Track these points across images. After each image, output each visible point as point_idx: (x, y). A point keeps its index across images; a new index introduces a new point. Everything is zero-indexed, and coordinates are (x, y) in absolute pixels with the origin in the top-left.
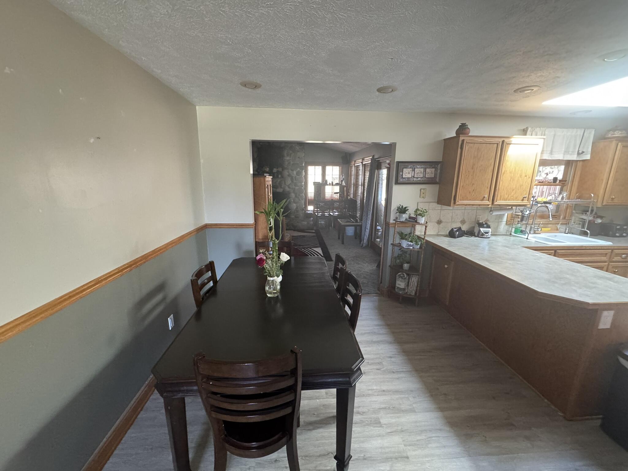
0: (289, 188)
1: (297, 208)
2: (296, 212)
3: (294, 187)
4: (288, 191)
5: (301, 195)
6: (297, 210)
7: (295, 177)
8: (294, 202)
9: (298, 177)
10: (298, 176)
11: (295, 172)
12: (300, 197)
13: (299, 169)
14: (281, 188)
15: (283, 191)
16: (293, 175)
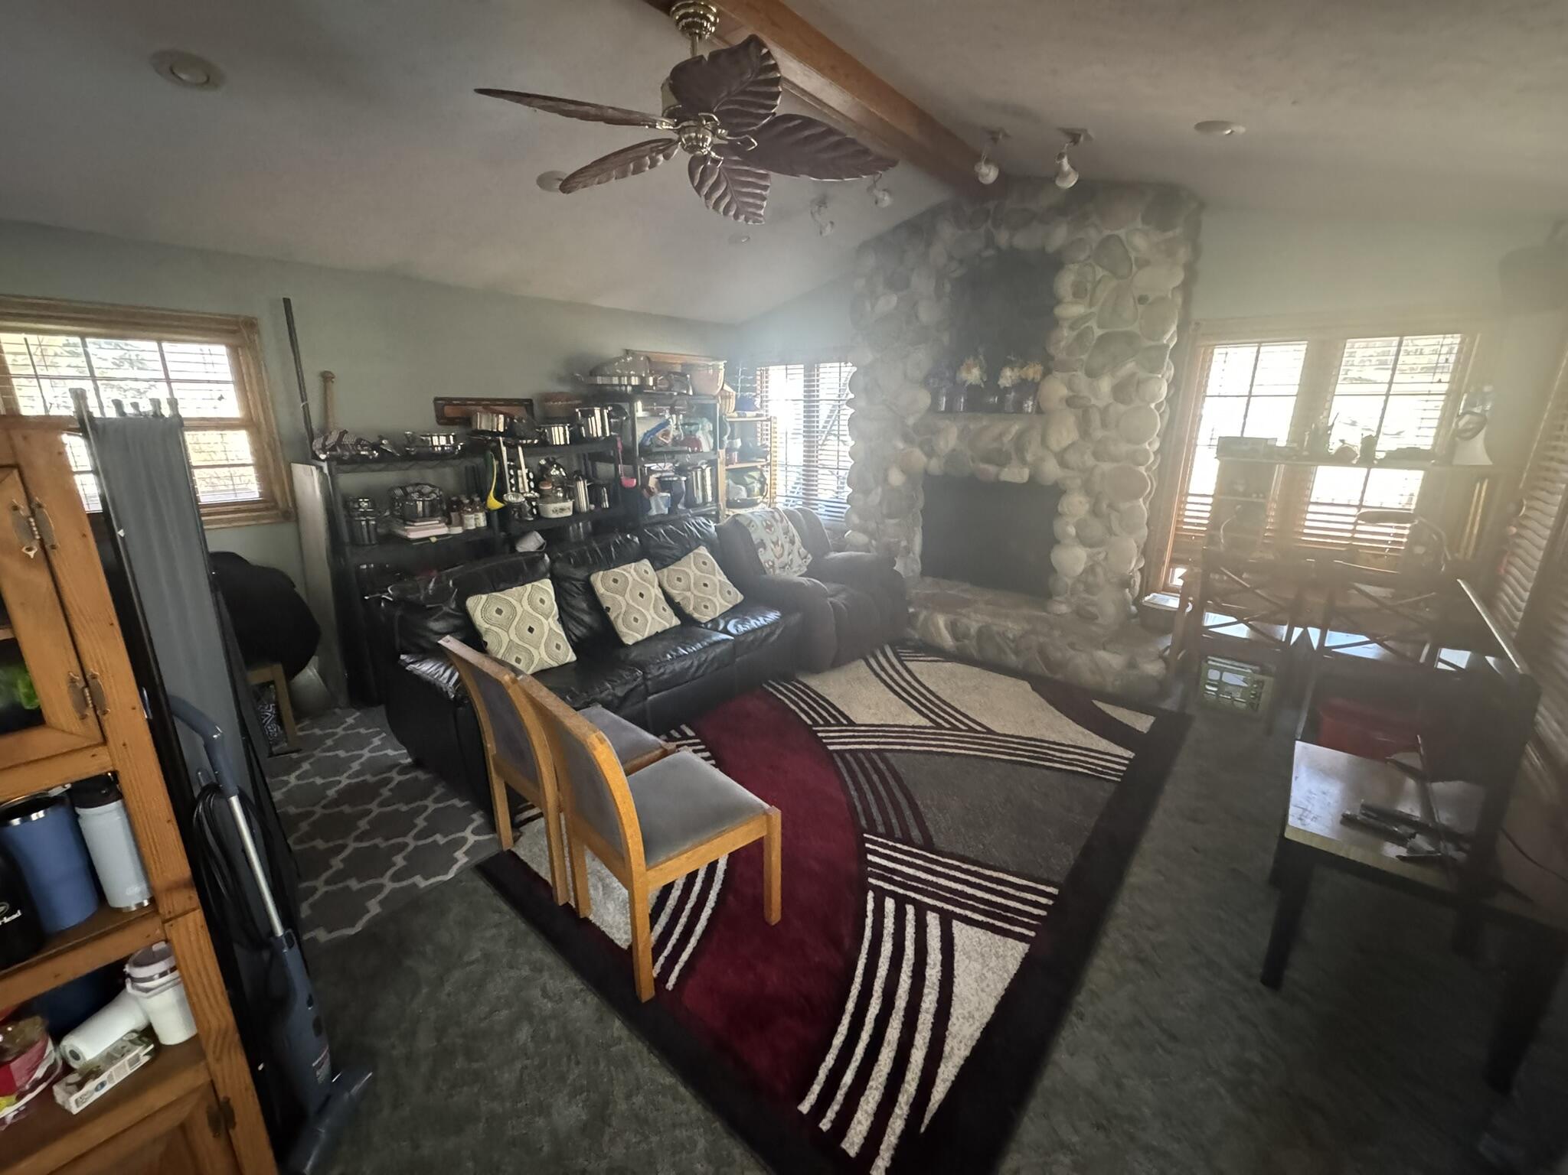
0: (1063, 464)
1: (1090, 570)
2: (1081, 587)
3: (1090, 461)
4: (1056, 484)
5: (1124, 506)
6: (1091, 579)
7: (1104, 411)
8: (1083, 540)
9: (1122, 408)
10: (1123, 402)
11: (1105, 385)
12: (1114, 516)
13: (1130, 366)
14: (1023, 462)
15: (1031, 477)
16: (1093, 401)
